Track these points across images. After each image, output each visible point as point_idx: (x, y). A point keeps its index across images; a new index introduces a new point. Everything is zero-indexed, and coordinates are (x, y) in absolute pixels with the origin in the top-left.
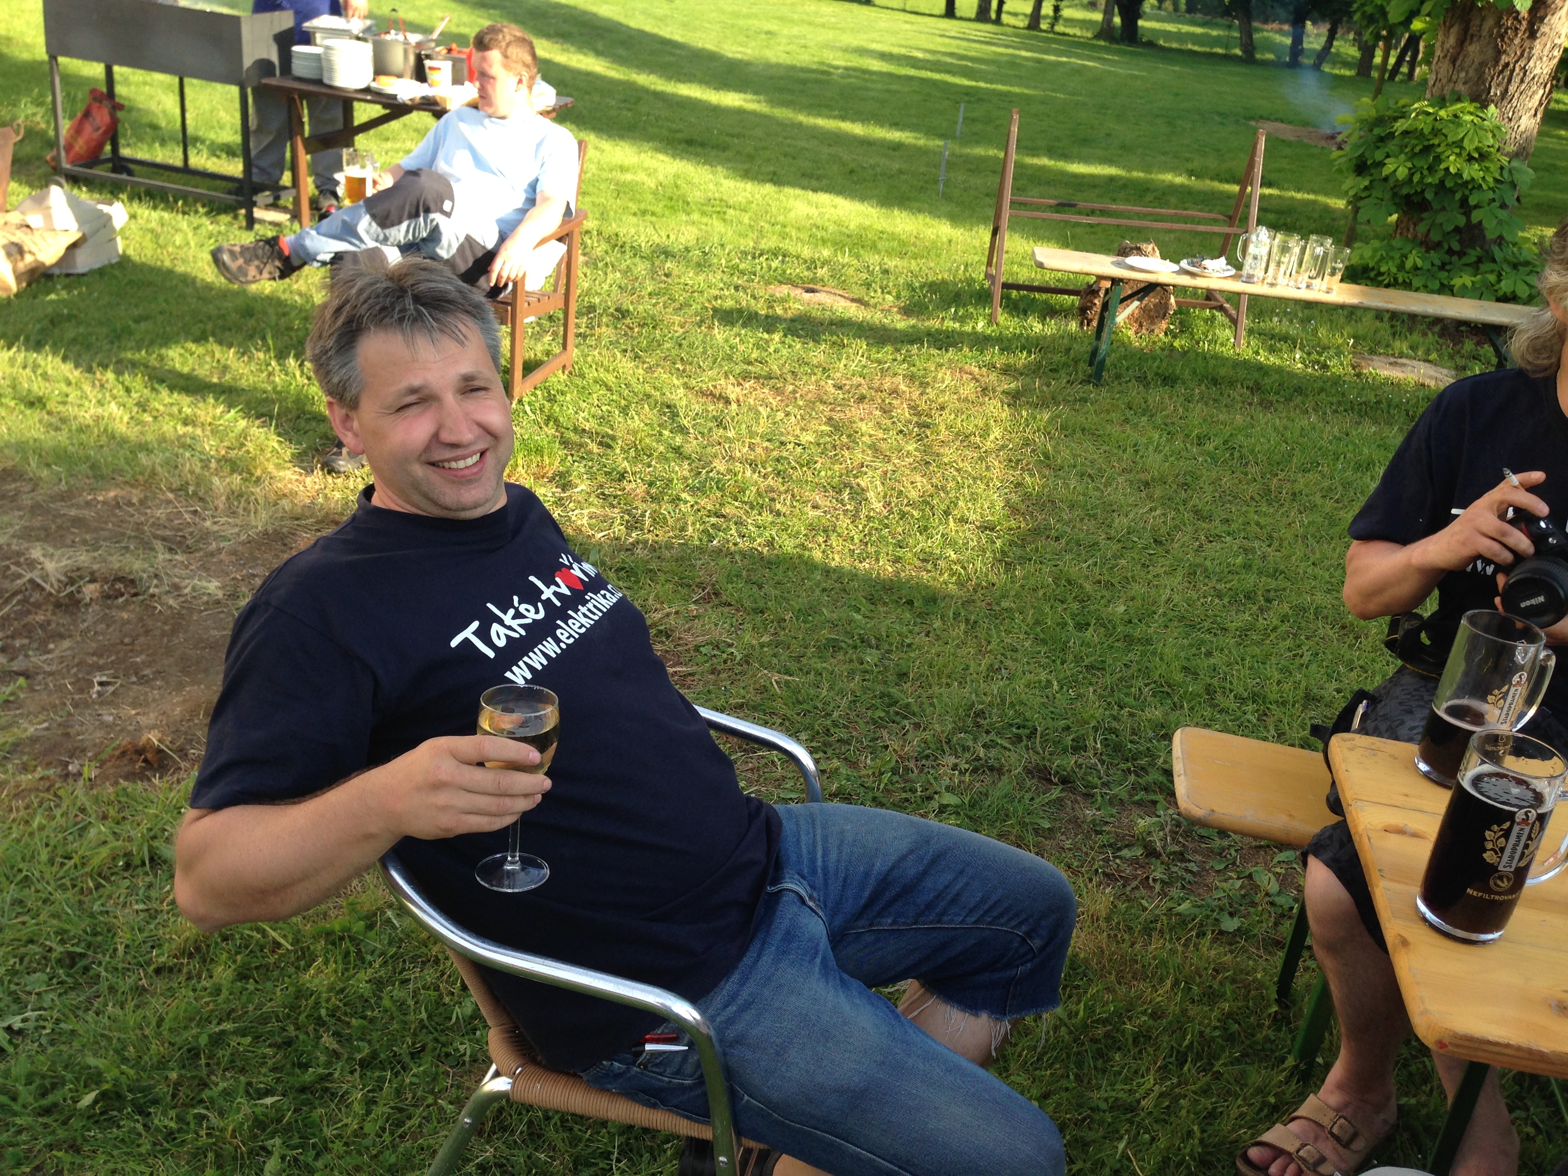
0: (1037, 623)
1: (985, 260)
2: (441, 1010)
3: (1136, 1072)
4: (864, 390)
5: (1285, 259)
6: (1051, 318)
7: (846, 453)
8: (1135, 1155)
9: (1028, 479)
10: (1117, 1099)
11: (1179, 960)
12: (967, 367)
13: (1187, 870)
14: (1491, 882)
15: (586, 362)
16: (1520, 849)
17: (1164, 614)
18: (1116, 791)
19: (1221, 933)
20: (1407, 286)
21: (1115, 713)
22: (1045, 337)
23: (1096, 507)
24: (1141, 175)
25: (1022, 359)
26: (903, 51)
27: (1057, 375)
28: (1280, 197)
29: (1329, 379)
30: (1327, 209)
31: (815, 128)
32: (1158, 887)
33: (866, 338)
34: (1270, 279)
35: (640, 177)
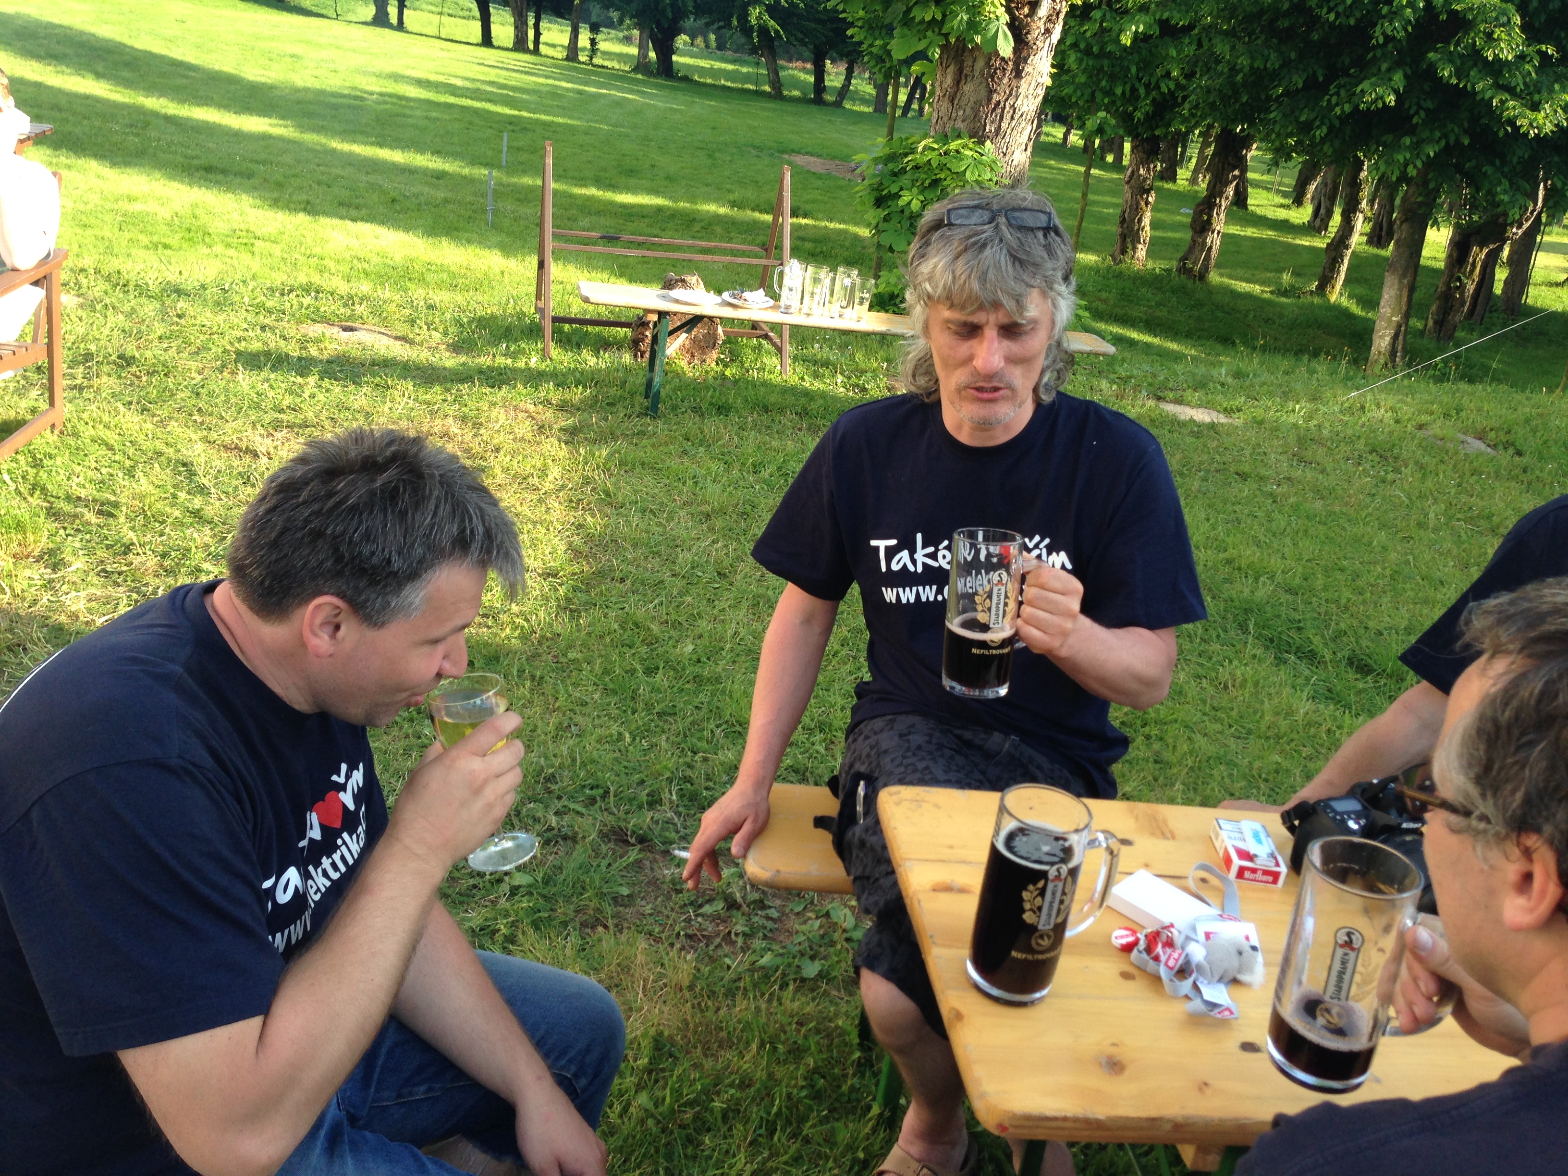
0: (606, 672)
1: (533, 289)
3: (727, 1152)
5: (817, 290)
6: (605, 350)
9: (589, 519)
11: (763, 1020)
12: (522, 405)
13: (768, 918)
14: (1033, 942)
16: (1056, 905)
17: (732, 650)
19: (803, 980)
21: (688, 760)
22: (600, 371)
23: (659, 544)
24: (687, 205)
25: (578, 394)
26: (441, 79)
27: (614, 409)
30: (856, 237)
31: (351, 155)
32: (740, 941)
33: (413, 378)
34: (805, 310)
35: (151, 207)
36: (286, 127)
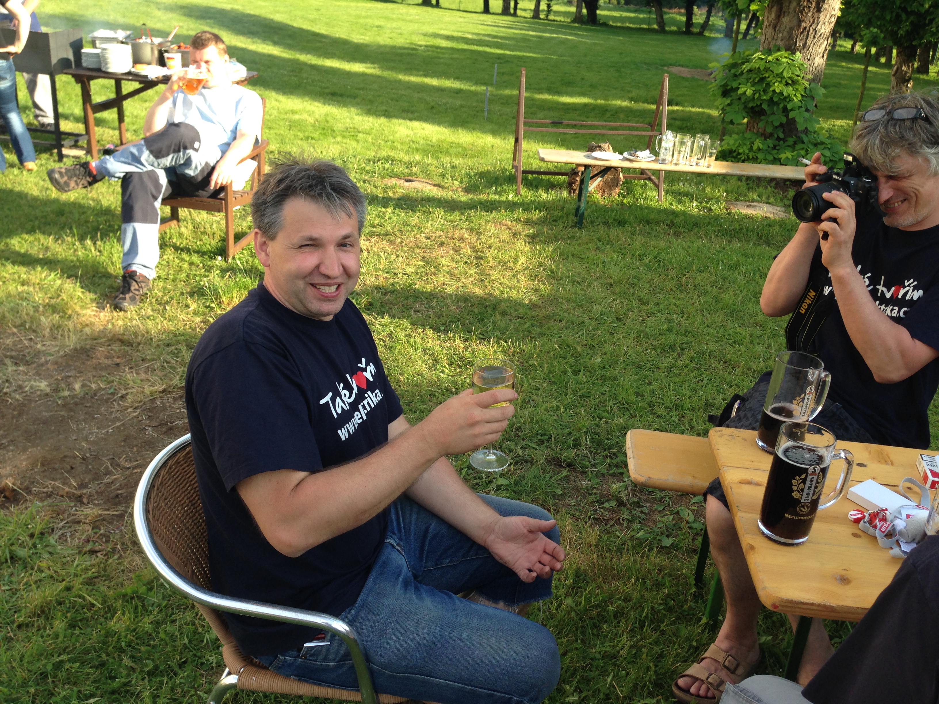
0: (550, 372)
1: (511, 156)
2: (197, 636)
3: (616, 634)
4: (443, 239)
5: (683, 149)
6: (552, 189)
7: (434, 278)
8: (617, 684)
9: (542, 286)
10: (606, 652)
11: (638, 566)
12: (504, 221)
13: (642, 512)
14: (798, 509)
16: (812, 489)
17: (624, 361)
18: (599, 468)
19: (662, 547)
20: (755, 160)
21: (597, 422)
22: (549, 201)
23: (582, 300)
24: (603, 102)
25: (536, 215)
26: (460, 34)
27: (556, 224)
28: (682, 111)
29: (713, 217)
31: (409, 82)
32: (625, 523)
33: (444, 207)
34: (675, 161)
35: (304, 116)
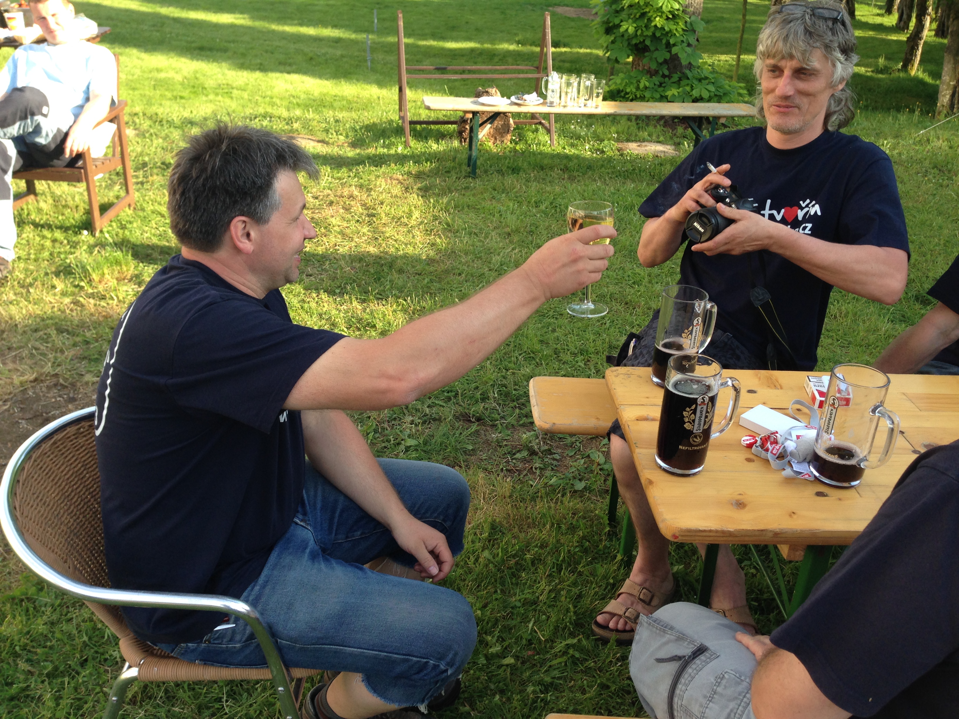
1: (397, 107)
2: (97, 633)
3: (535, 581)
4: (332, 198)
5: (569, 90)
6: (442, 140)
7: (325, 239)
8: (539, 629)
9: (438, 240)
10: (525, 599)
11: (552, 512)
12: (395, 176)
13: (554, 459)
15: (144, 200)
18: (509, 420)
19: (575, 491)
20: (642, 99)
21: (503, 374)
22: (440, 152)
23: (481, 252)
24: (489, 46)
25: (427, 166)
27: (449, 175)
28: (570, 52)
29: (606, 159)
31: (284, 32)
32: (538, 472)
33: (330, 164)
34: (563, 103)
35: (171, 74)
36: (244, 18)
